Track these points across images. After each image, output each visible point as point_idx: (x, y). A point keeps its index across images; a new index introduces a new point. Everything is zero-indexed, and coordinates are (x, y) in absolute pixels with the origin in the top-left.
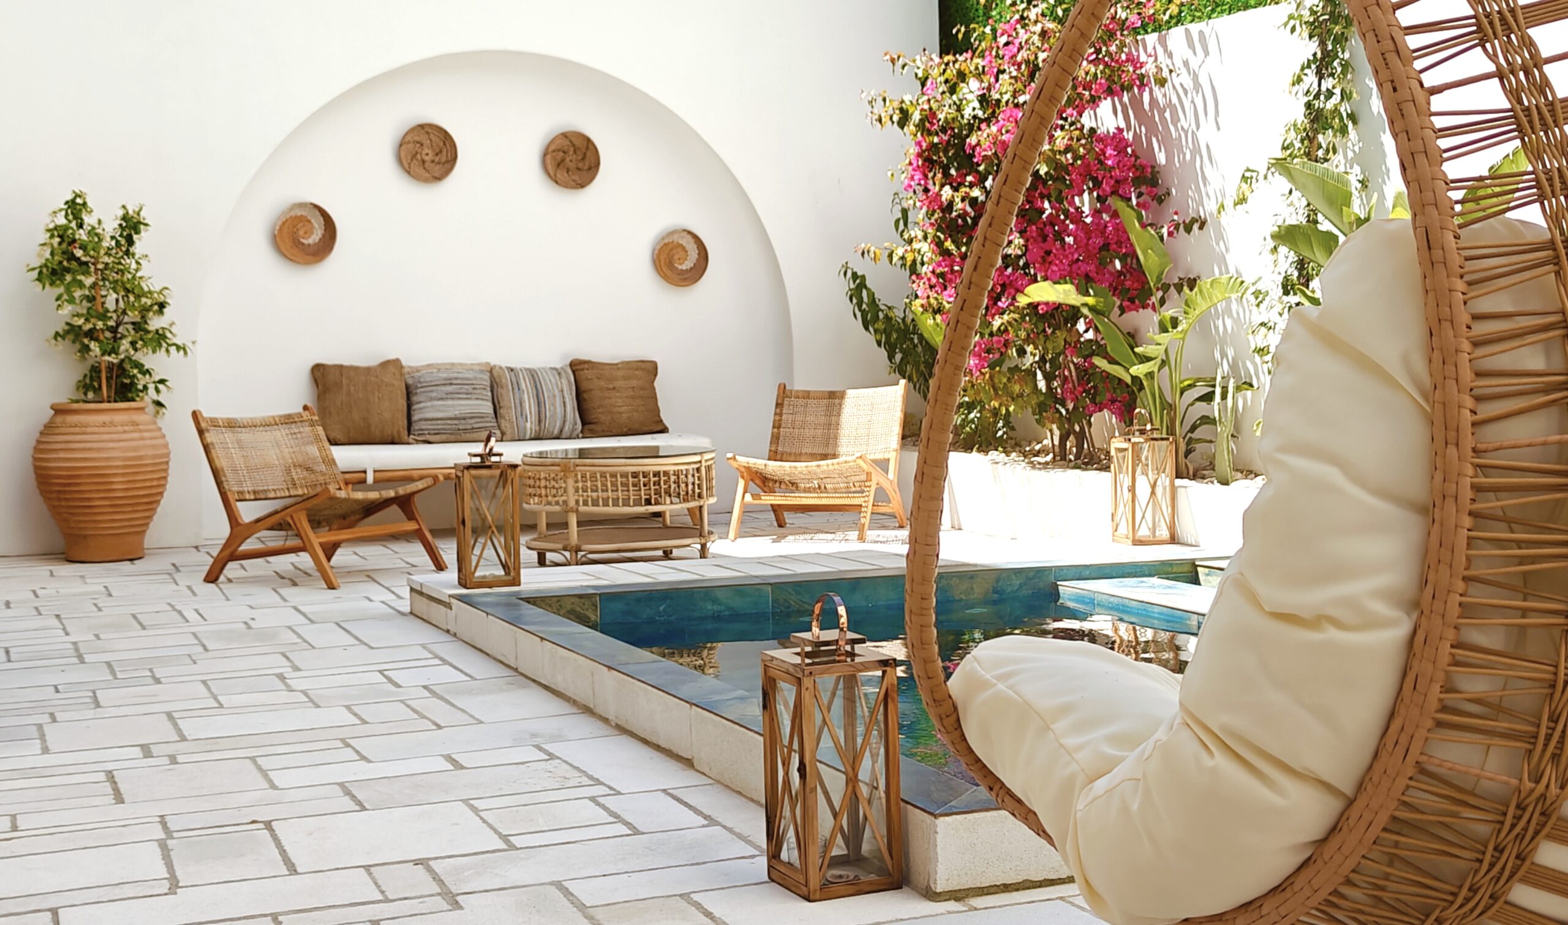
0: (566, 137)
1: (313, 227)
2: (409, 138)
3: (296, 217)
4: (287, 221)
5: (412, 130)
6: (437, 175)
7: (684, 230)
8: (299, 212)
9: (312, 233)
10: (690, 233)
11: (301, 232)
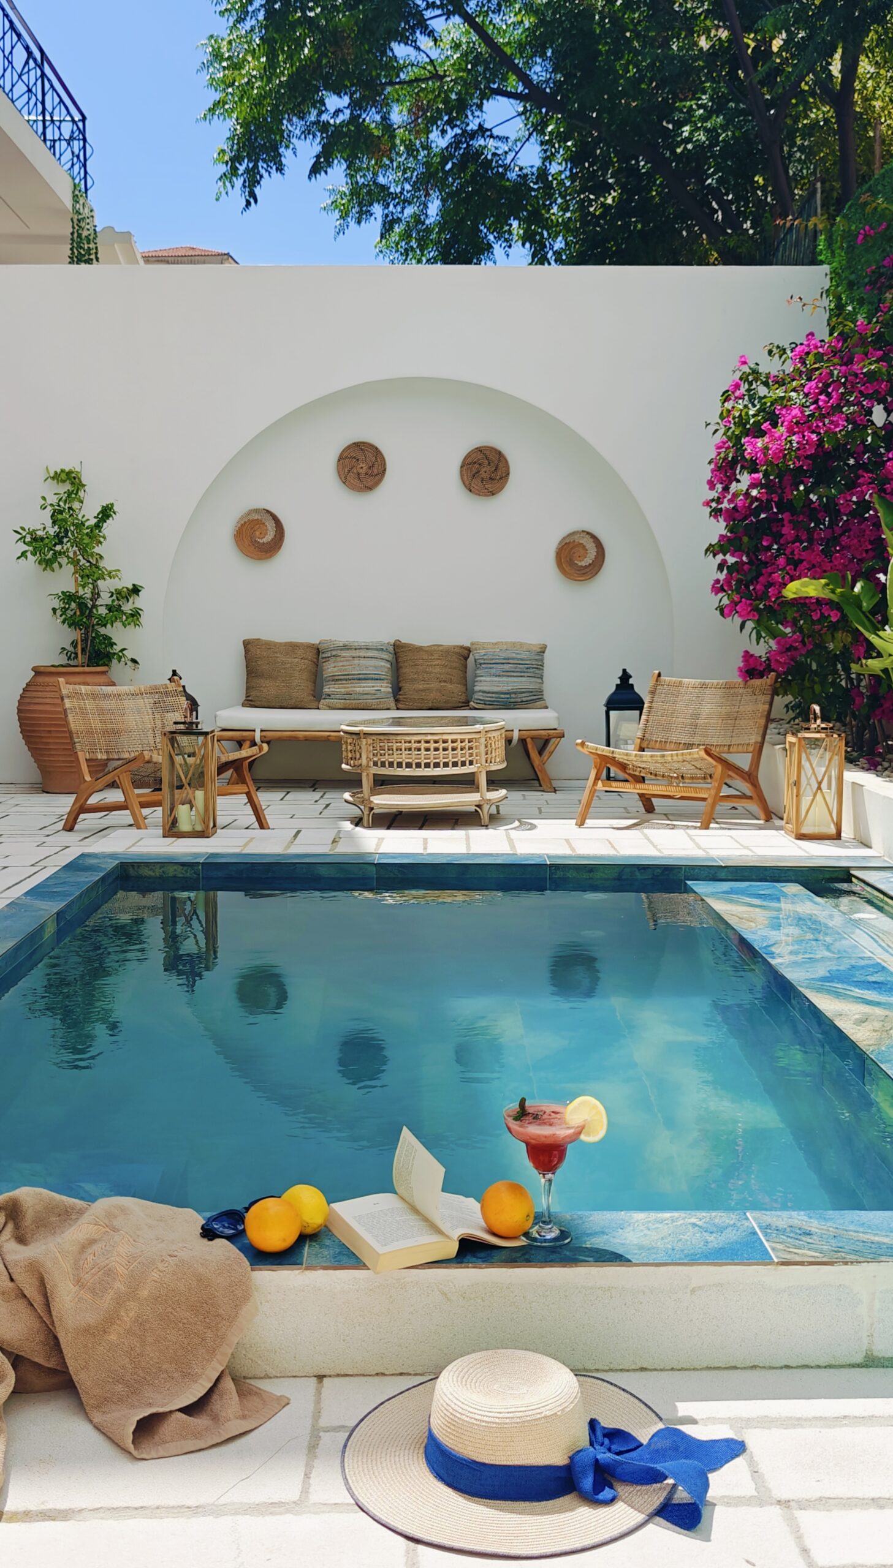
0: (481, 451)
1: (267, 530)
2: (345, 454)
3: (253, 520)
4: (245, 523)
5: (349, 447)
6: (369, 485)
7: (583, 531)
8: (255, 517)
9: (266, 534)
10: (588, 533)
11: (257, 533)
